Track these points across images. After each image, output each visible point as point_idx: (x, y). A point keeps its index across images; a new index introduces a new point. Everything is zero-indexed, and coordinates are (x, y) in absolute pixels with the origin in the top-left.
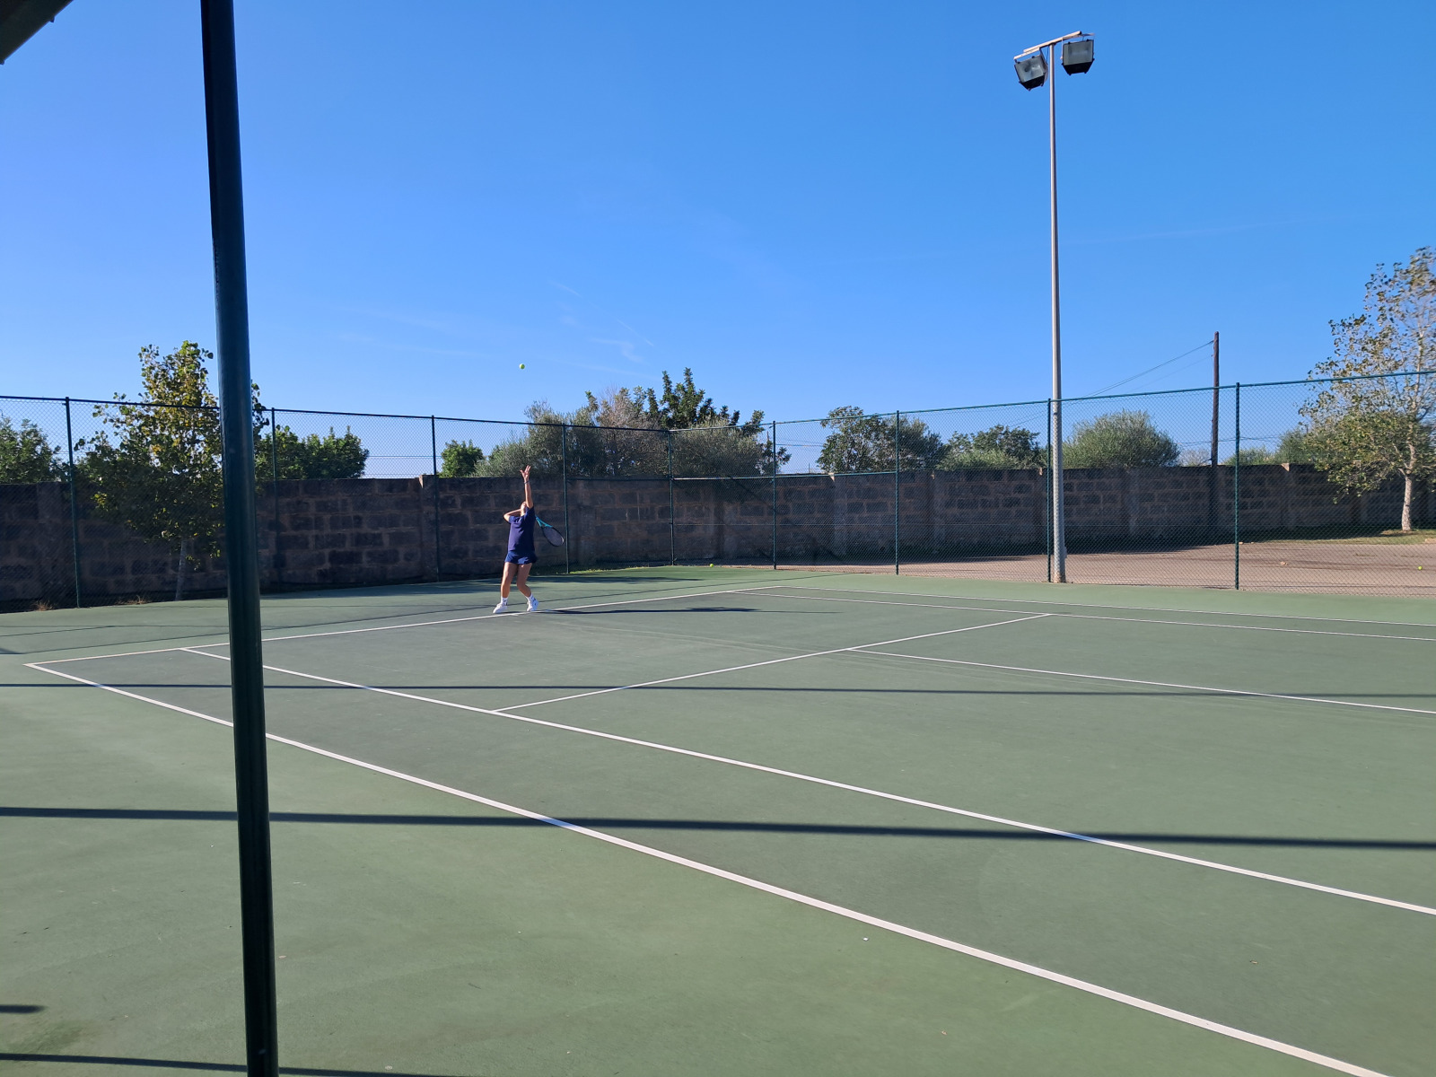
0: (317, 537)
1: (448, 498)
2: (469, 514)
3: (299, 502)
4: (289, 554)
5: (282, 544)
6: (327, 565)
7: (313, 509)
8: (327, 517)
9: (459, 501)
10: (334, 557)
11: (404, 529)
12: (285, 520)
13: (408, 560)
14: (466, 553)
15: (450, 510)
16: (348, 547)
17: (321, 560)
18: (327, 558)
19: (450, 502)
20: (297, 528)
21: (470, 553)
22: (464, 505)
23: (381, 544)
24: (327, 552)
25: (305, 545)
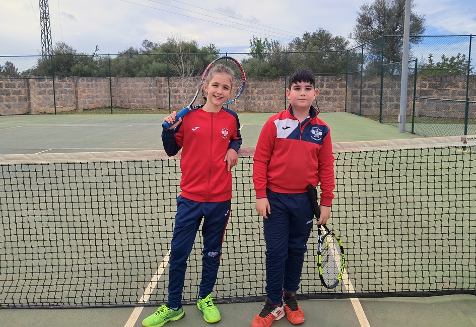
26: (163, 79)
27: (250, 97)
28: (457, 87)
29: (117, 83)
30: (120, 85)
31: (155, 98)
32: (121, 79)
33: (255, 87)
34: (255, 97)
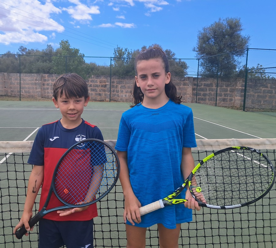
26: (46, 75)
27: (115, 90)
28: (267, 87)
29: (9, 77)
30: (11, 79)
31: (39, 90)
32: (12, 74)
33: (119, 83)
34: (118, 90)
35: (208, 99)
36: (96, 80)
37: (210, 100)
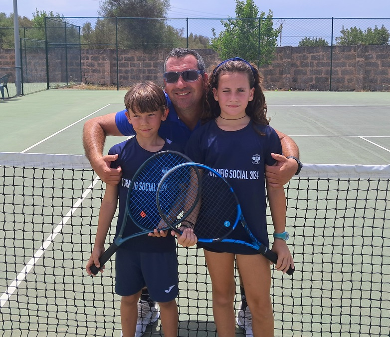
0: (310, 70)
1: (370, 55)
2: (379, 63)
3: (304, 56)
4: (299, 77)
5: (297, 72)
6: (314, 82)
7: (309, 59)
8: (315, 62)
9: (375, 56)
10: (318, 79)
11: (348, 68)
12: (298, 63)
13: (349, 82)
14: (376, 80)
15: (370, 60)
16: (323, 75)
17: (311, 80)
18: (314, 79)
19: (370, 57)
20: (302, 67)
21: (378, 81)
22: (377, 57)
23: (337, 74)
24: (314, 77)
25: (305, 74)
35: (131, 77)
36: (6, 55)
37: (133, 79)
